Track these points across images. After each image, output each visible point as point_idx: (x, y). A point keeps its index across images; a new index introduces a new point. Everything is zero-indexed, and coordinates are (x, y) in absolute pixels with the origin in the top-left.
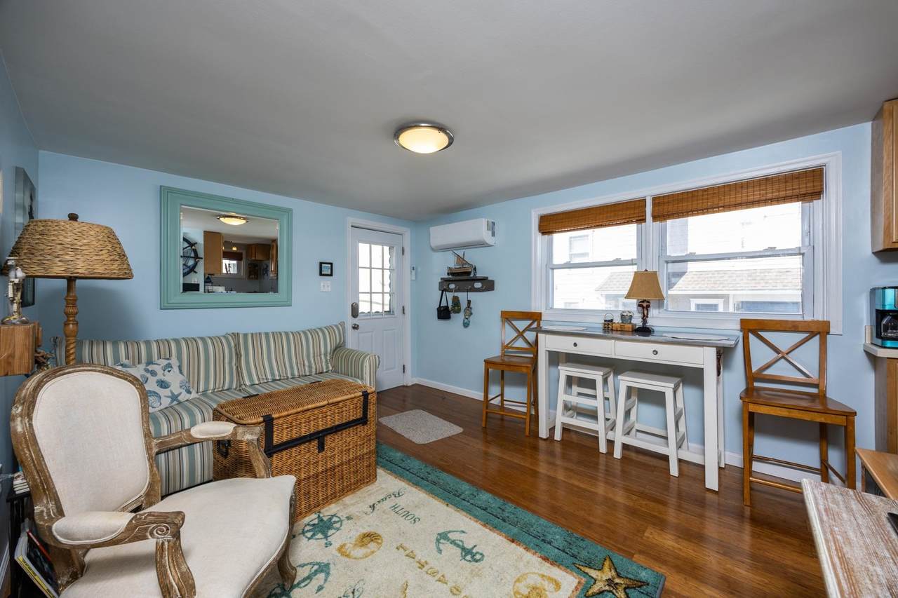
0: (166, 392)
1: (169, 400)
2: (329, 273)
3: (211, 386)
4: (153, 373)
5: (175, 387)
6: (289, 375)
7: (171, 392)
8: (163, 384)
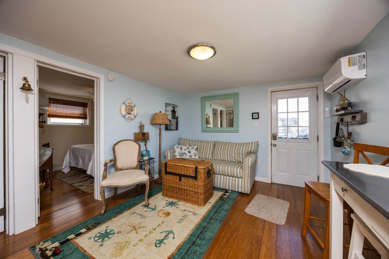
0: (189, 154)
1: (189, 156)
2: (257, 117)
3: (203, 156)
4: (188, 149)
5: (192, 154)
6: (227, 160)
7: (191, 155)
8: (189, 152)
